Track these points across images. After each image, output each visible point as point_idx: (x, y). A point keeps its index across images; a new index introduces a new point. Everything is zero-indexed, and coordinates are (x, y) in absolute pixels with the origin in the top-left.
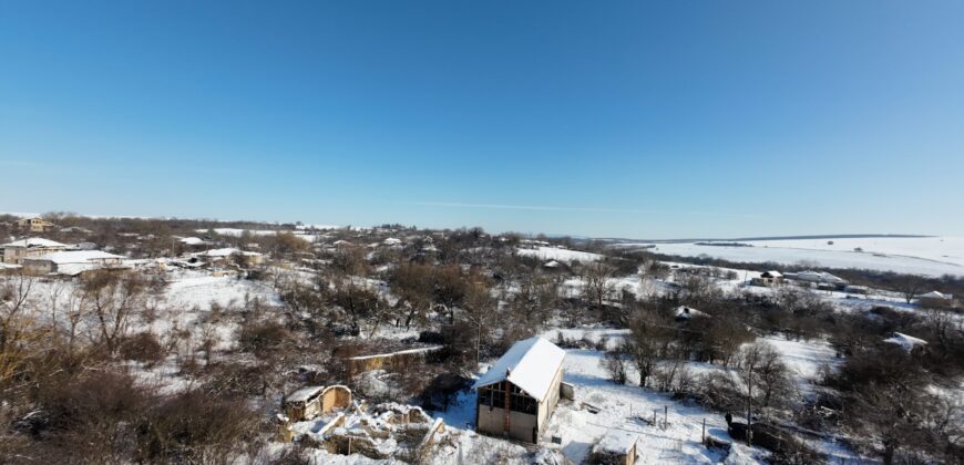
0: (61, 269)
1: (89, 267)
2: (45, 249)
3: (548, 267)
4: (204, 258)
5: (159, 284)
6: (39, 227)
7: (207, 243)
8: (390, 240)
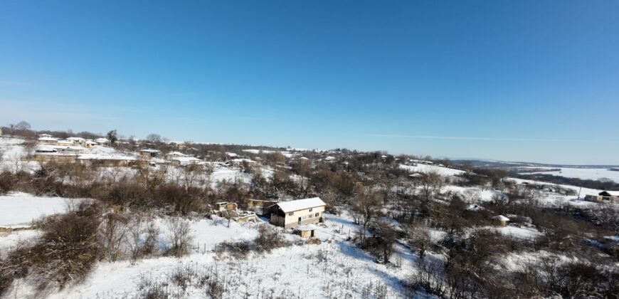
0: (181, 164)
1: (189, 163)
2: (178, 156)
3: (411, 177)
4: (231, 162)
5: (210, 171)
6: (181, 147)
7: (239, 156)
8: (329, 158)
